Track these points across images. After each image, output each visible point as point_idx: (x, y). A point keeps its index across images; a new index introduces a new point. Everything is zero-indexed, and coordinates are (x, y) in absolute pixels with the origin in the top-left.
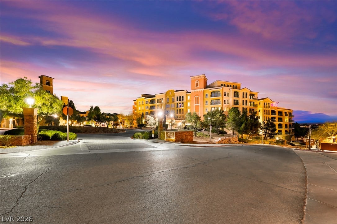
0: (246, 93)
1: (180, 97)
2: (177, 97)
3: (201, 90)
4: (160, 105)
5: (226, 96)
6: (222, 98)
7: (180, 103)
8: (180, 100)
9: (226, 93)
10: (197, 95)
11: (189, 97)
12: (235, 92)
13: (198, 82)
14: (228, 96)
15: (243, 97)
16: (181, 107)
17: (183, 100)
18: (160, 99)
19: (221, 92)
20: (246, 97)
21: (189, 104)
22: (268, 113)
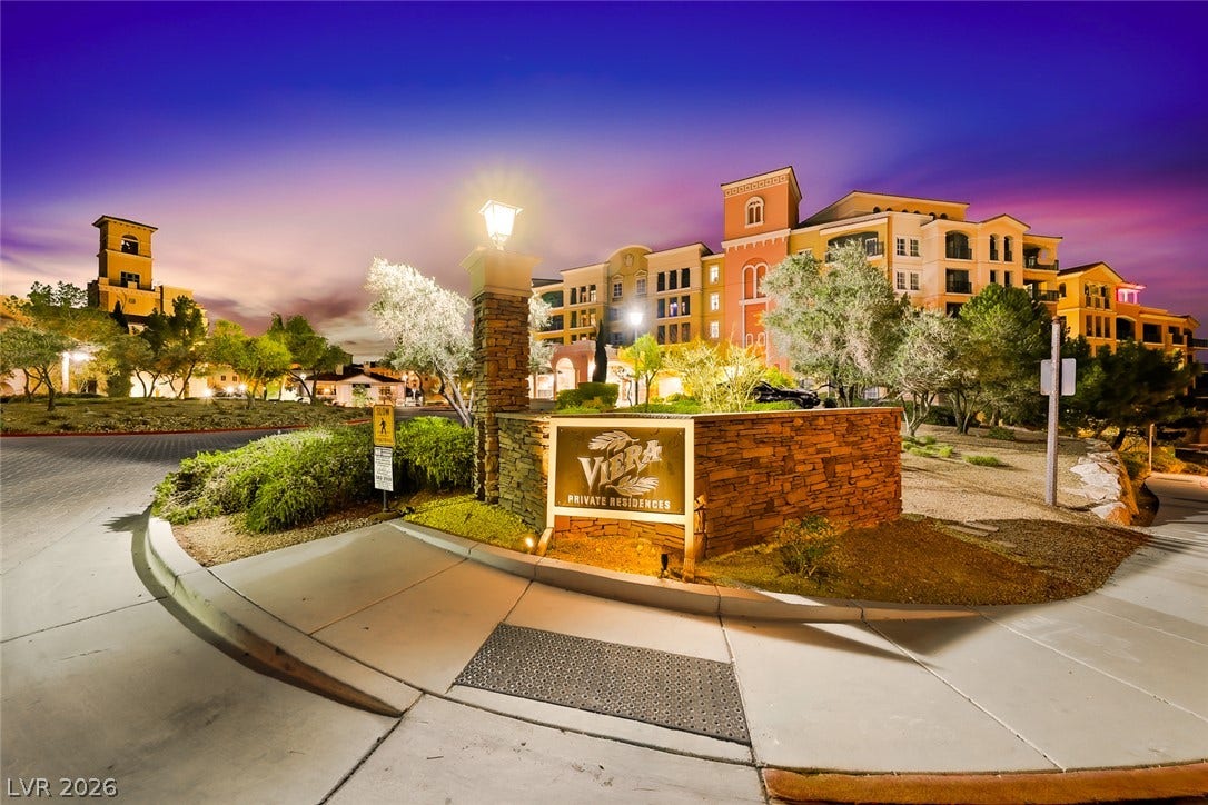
0: (1007, 240)
1: (673, 274)
2: (661, 276)
3: (772, 236)
4: (583, 312)
5: (903, 253)
6: (889, 263)
7: (674, 300)
8: (673, 286)
9: (902, 241)
10: (754, 261)
11: (714, 273)
12: (950, 237)
13: (761, 205)
14: (917, 255)
15: (994, 256)
16: (679, 312)
17: (686, 284)
18: (583, 289)
19: (882, 237)
20: (1008, 257)
21: (714, 301)
22: (1103, 331)
